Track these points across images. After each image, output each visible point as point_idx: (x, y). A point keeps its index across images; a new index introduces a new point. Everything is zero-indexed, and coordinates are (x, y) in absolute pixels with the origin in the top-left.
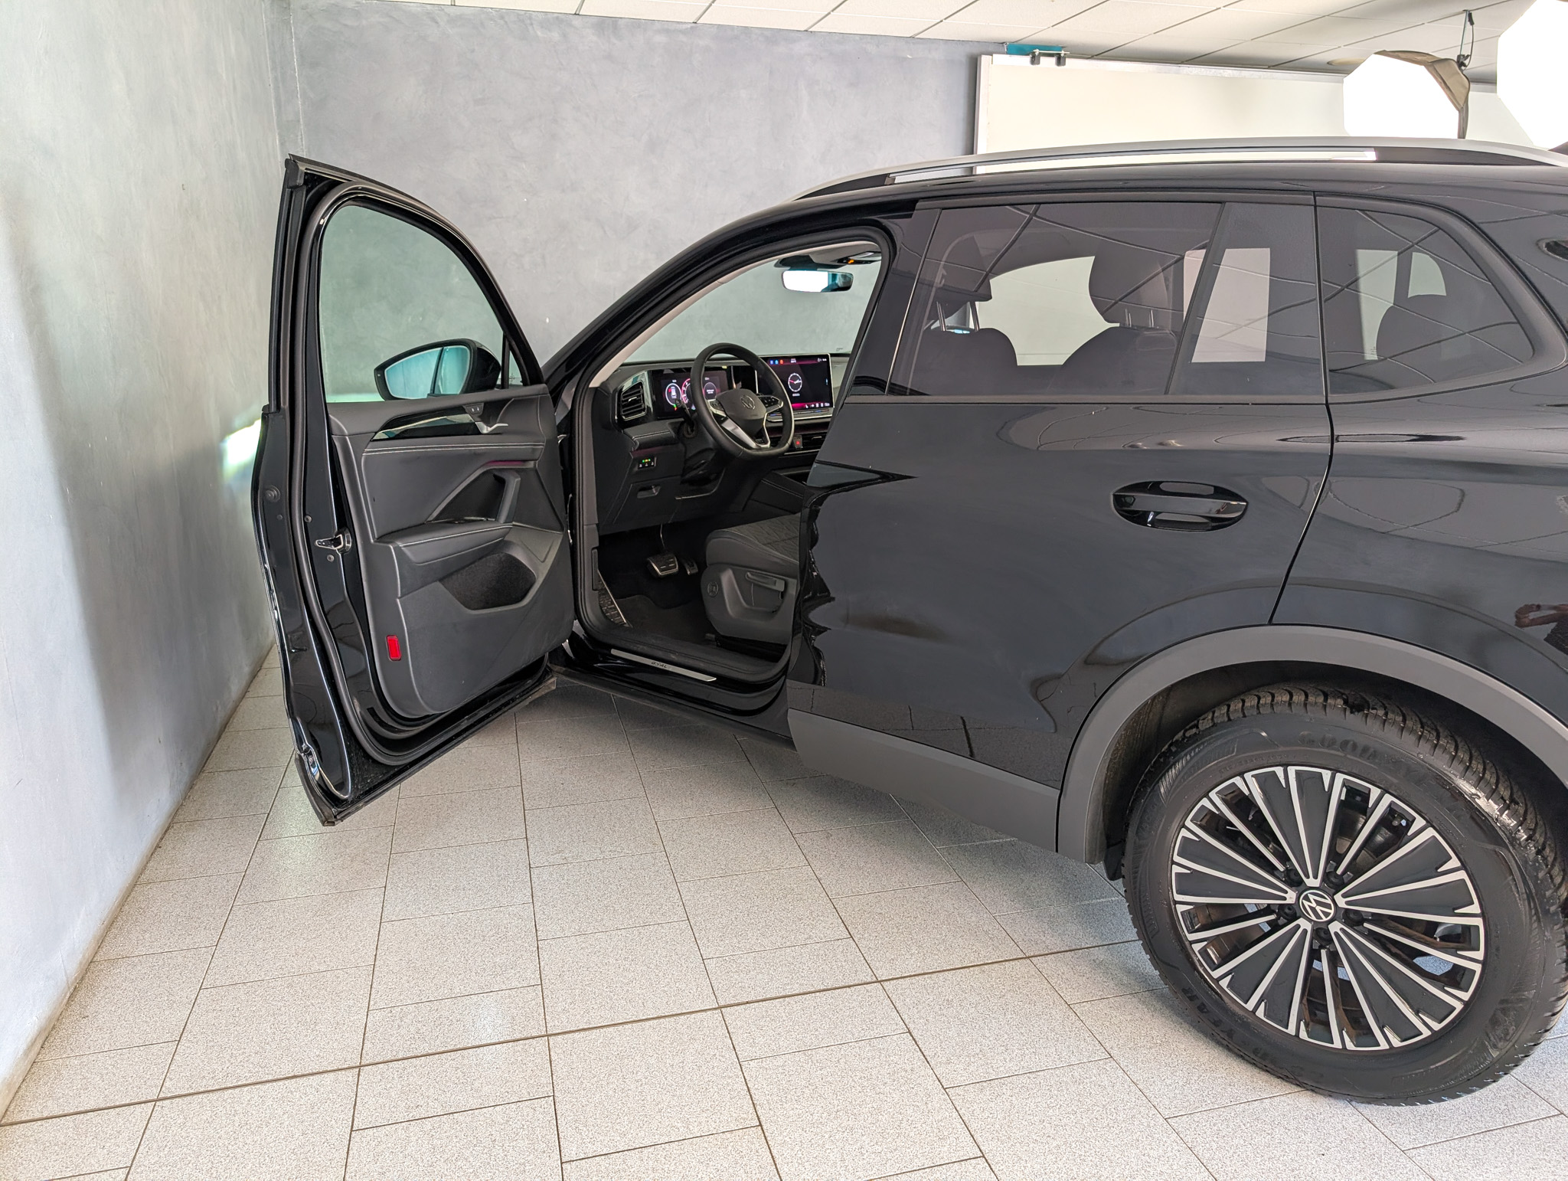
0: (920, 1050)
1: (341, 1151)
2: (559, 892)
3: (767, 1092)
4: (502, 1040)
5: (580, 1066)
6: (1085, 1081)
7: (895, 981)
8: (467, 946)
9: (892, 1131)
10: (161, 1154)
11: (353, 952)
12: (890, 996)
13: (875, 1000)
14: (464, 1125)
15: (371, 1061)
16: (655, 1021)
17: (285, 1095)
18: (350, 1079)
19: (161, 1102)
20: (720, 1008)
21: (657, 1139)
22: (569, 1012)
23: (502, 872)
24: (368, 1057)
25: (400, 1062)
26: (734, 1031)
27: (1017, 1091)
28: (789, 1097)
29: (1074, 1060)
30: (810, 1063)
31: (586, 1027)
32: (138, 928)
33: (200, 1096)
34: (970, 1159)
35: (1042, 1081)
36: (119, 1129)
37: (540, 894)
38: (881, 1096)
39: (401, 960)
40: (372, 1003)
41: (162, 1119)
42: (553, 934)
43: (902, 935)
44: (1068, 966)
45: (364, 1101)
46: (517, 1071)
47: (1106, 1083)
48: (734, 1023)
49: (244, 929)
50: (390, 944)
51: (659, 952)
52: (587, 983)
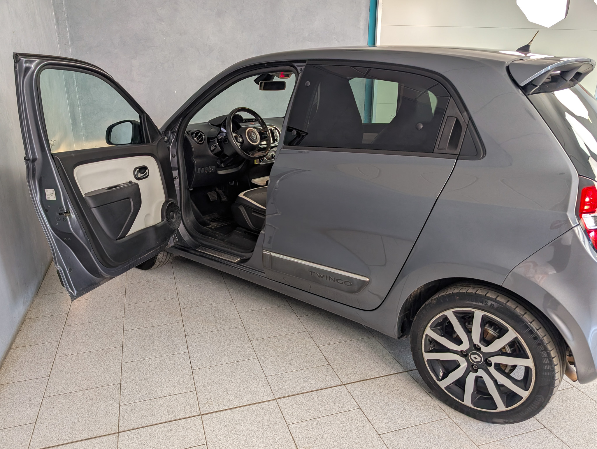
0: (366, 417)
2: (199, 346)
3: (301, 439)
4: (181, 418)
5: (217, 429)
6: (440, 429)
7: (351, 384)
8: (161, 373)
11: (111, 378)
12: (350, 391)
13: (343, 393)
15: (123, 430)
16: (248, 407)
18: (114, 439)
20: (276, 399)
22: (209, 403)
23: (173, 338)
24: (121, 428)
25: (136, 430)
26: (283, 410)
27: (411, 435)
28: (311, 441)
29: (432, 419)
30: (319, 425)
31: (217, 410)
35: (421, 430)
37: (191, 348)
39: (132, 381)
40: (121, 402)
42: (198, 366)
43: (351, 363)
46: (189, 433)
47: (449, 430)
48: (283, 406)
49: (61, 368)
50: (127, 373)
51: (246, 373)
52: (216, 389)
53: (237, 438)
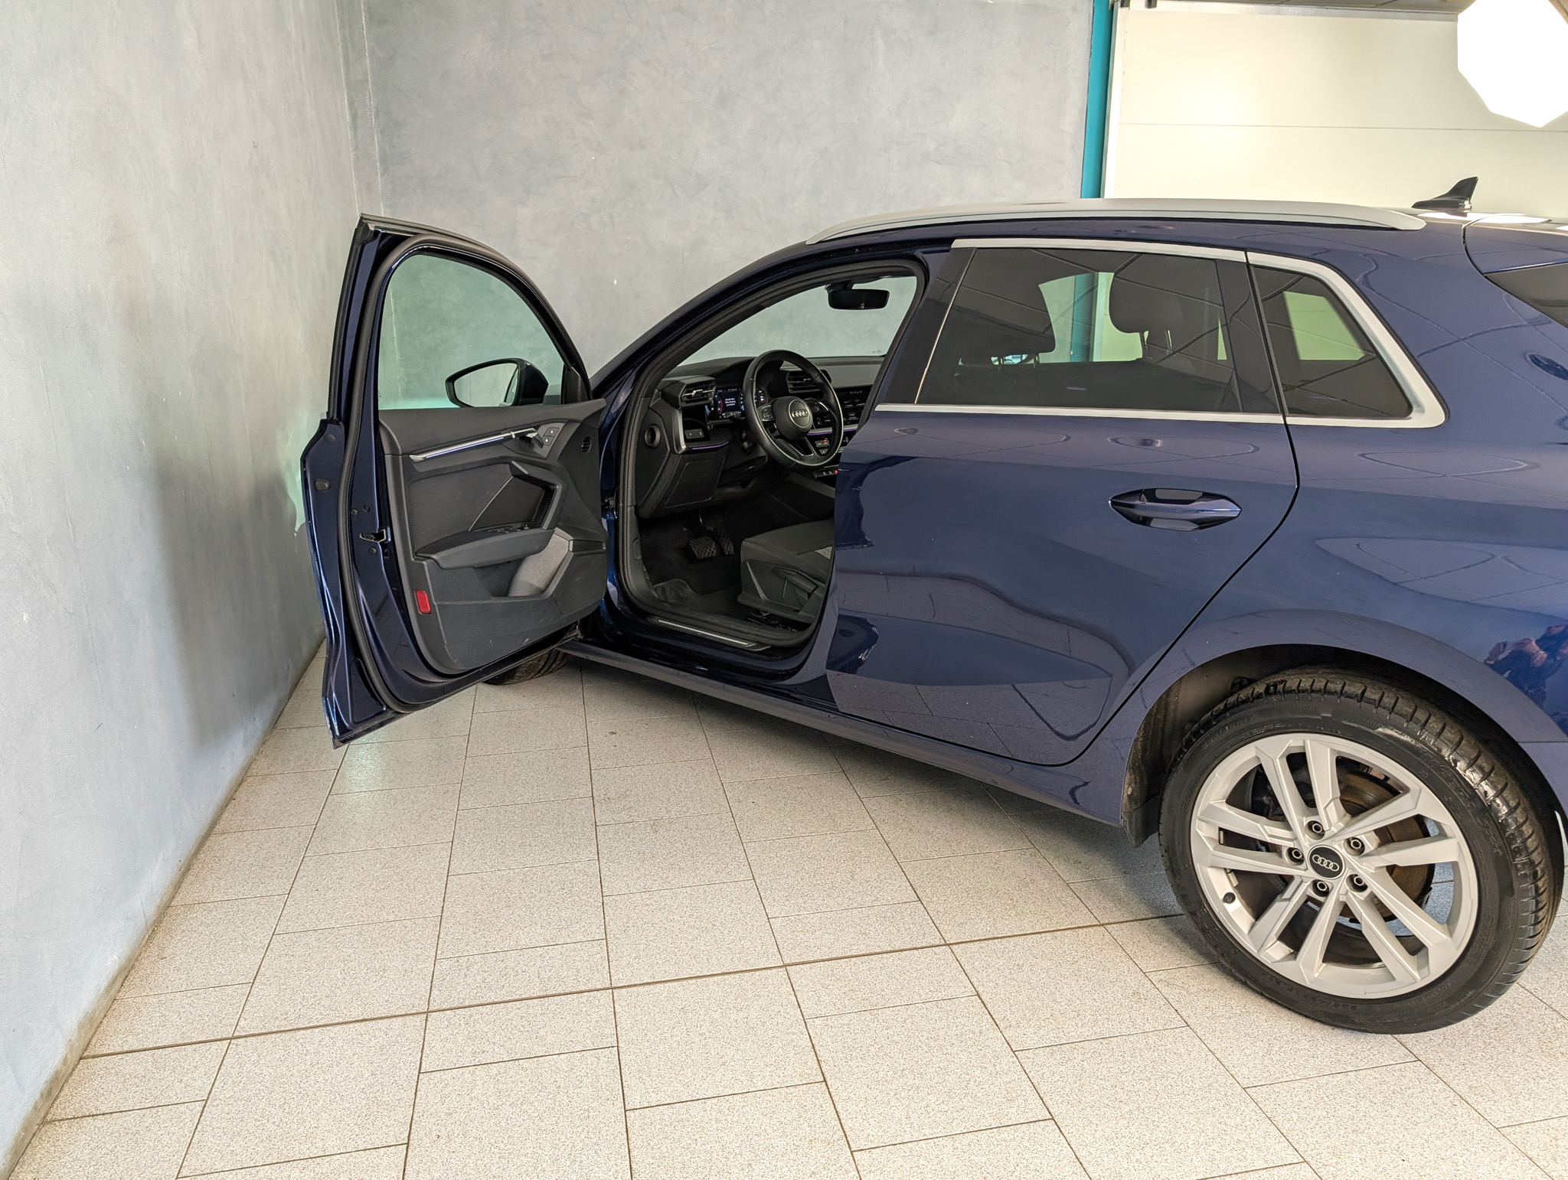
0: (989, 1013)
1: (409, 1091)
2: (624, 849)
3: (832, 1050)
4: (567, 991)
5: (645, 1018)
6: (1160, 1048)
7: (964, 945)
8: (533, 900)
9: (958, 1091)
10: (236, 1089)
11: (420, 903)
12: (959, 959)
13: (943, 962)
14: (529, 1071)
15: (438, 1008)
16: (720, 977)
17: (355, 1037)
18: (418, 1024)
19: (236, 1040)
20: (785, 966)
21: (721, 1091)
22: (634, 966)
23: (568, 830)
24: (435, 1004)
25: (466, 1010)
26: (800, 988)
27: (1089, 1055)
28: (854, 1054)
29: (1148, 1027)
30: (876, 1023)
31: (650, 981)
32: (213, 875)
33: (274, 1036)
34: (1039, 1121)
35: (1115, 1047)
36: (195, 1065)
37: (605, 852)
38: (949, 1057)
39: (469, 911)
40: (439, 952)
41: (237, 1056)
42: (618, 890)
43: (971, 900)
44: (1145, 935)
45: (432, 1045)
46: (581, 1022)
47: (1182, 1051)
48: (799, 981)
49: (315, 878)
50: (457, 896)
51: (724, 909)
52: (652, 938)
53: (686, 1039)
